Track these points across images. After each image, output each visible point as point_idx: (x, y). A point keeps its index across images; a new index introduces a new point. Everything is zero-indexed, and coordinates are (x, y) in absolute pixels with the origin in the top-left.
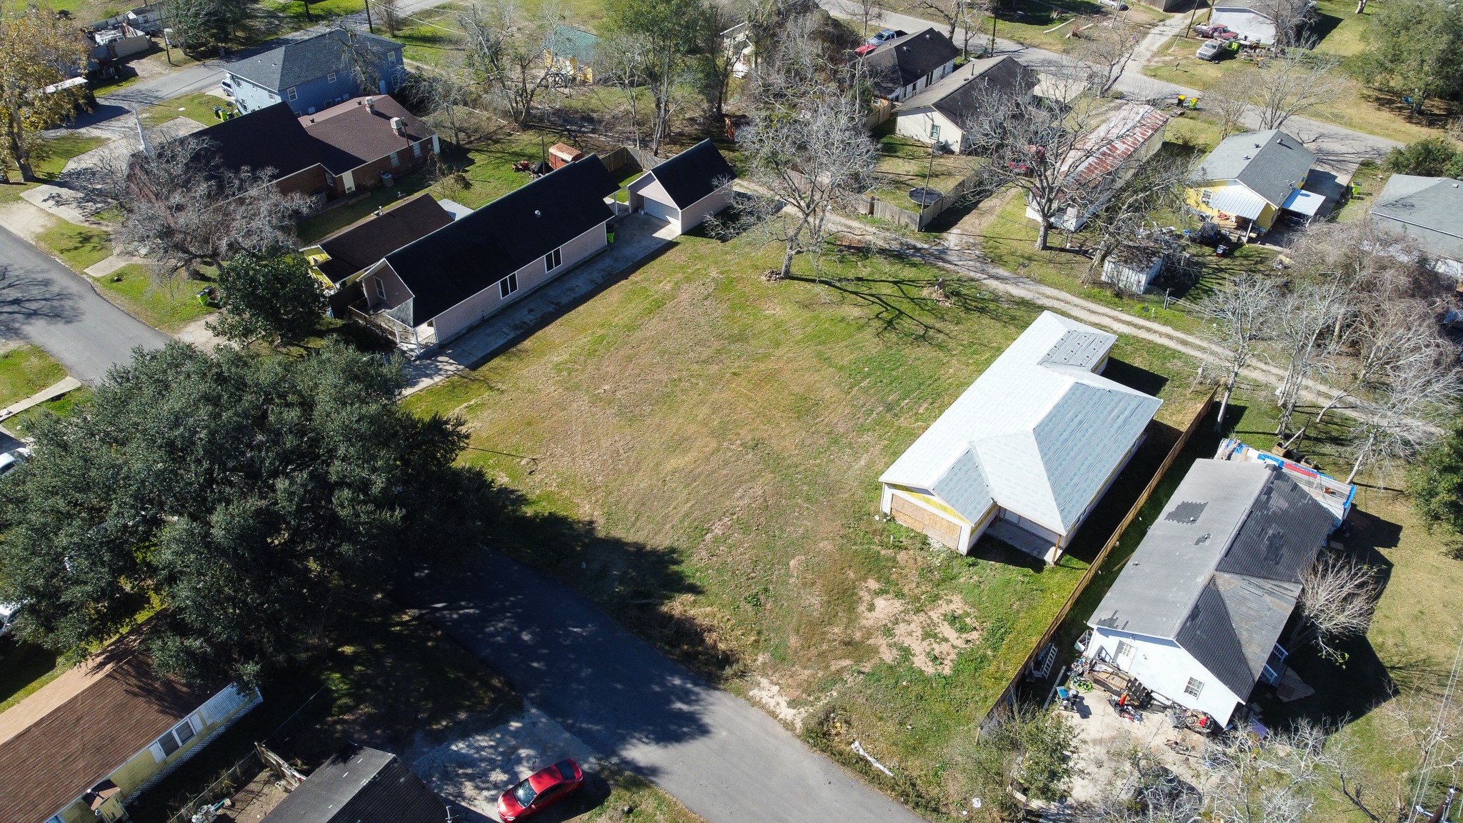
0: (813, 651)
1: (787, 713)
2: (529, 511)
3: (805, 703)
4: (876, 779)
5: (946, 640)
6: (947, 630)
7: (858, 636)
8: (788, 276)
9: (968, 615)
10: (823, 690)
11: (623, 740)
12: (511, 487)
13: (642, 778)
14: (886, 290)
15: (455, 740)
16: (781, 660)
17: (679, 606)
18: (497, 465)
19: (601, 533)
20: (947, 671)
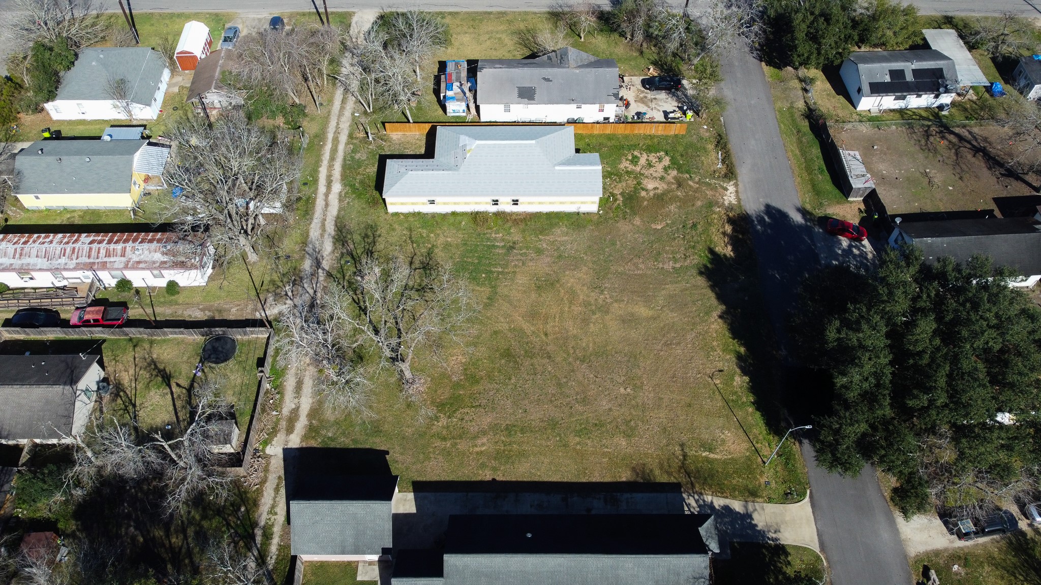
0: (697, 195)
1: (731, 189)
2: (742, 350)
3: (721, 186)
5: (647, 160)
7: (674, 186)
10: (710, 184)
11: (800, 226)
12: (738, 371)
13: (803, 212)
17: (726, 250)
18: (734, 393)
19: (722, 308)
20: (662, 153)
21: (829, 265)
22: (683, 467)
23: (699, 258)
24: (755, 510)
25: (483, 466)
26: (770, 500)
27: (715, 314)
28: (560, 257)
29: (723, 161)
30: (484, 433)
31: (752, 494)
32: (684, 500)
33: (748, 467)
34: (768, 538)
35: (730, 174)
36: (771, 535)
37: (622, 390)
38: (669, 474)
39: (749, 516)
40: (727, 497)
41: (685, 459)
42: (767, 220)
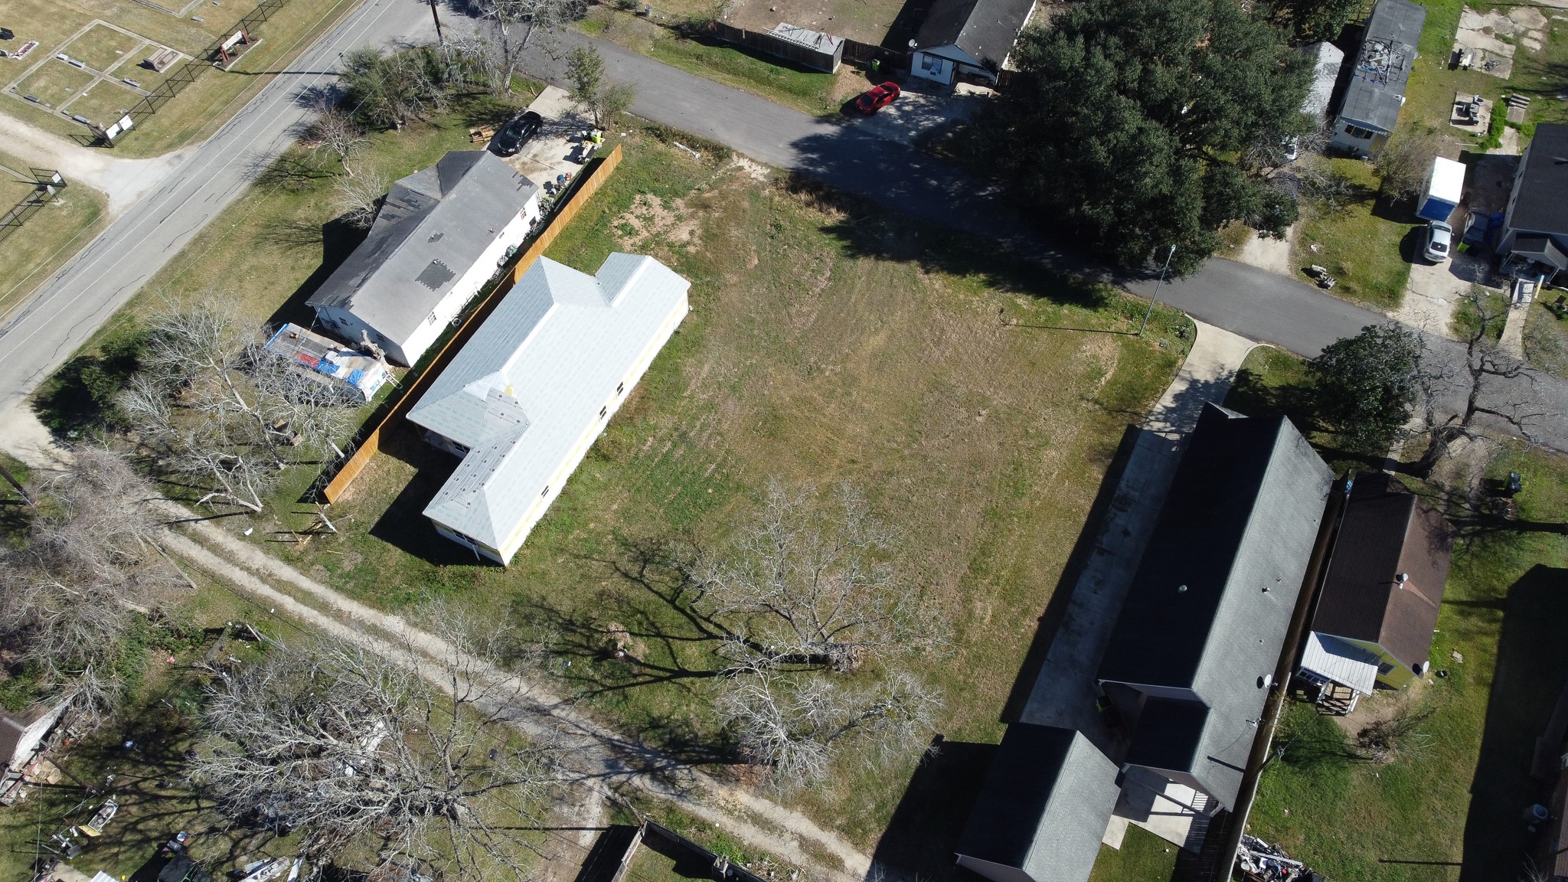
0: (730, 199)
1: (744, 163)
2: (982, 276)
3: (733, 170)
5: (637, 217)
6: (636, 223)
7: (701, 213)
9: (620, 237)
10: (722, 179)
11: (842, 135)
12: (1009, 295)
16: (754, 191)
18: (1037, 314)
19: (914, 263)
20: (638, 197)
21: (913, 140)
22: (1110, 412)
23: (831, 249)
24: (1190, 372)
25: (1015, 623)
26: (1184, 353)
27: (920, 274)
28: (733, 388)
29: (693, 147)
30: (967, 601)
31: (1169, 366)
32: (1151, 432)
33: (1135, 353)
34: (1227, 379)
35: (720, 153)
36: (1225, 373)
37: (979, 419)
38: (1111, 429)
39: (1193, 383)
40: (1164, 391)
41: (1101, 404)
42: (814, 156)
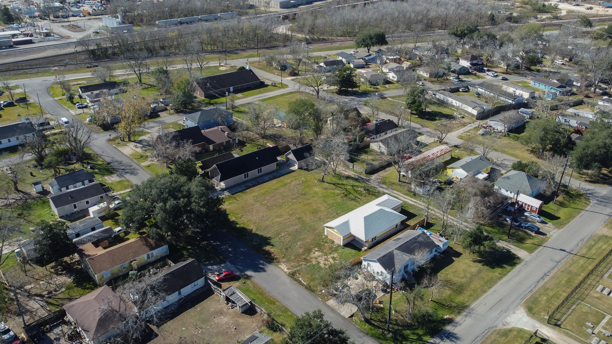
0: (297, 260)
1: (286, 270)
2: (238, 226)
3: (291, 269)
4: (302, 285)
6: (331, 260)
7: (309, 258)
8: (323, 181)
9: (337, 257)
10: (296, 267)
11: (246, 270)
13: (248, 277)
14: (349, 187)
15: (209, 266)
16: (288, 261)
17: (268, 248)
20: (327, 267)
35: (292, 275)
41: (236, 199)
42: (261, 266)
